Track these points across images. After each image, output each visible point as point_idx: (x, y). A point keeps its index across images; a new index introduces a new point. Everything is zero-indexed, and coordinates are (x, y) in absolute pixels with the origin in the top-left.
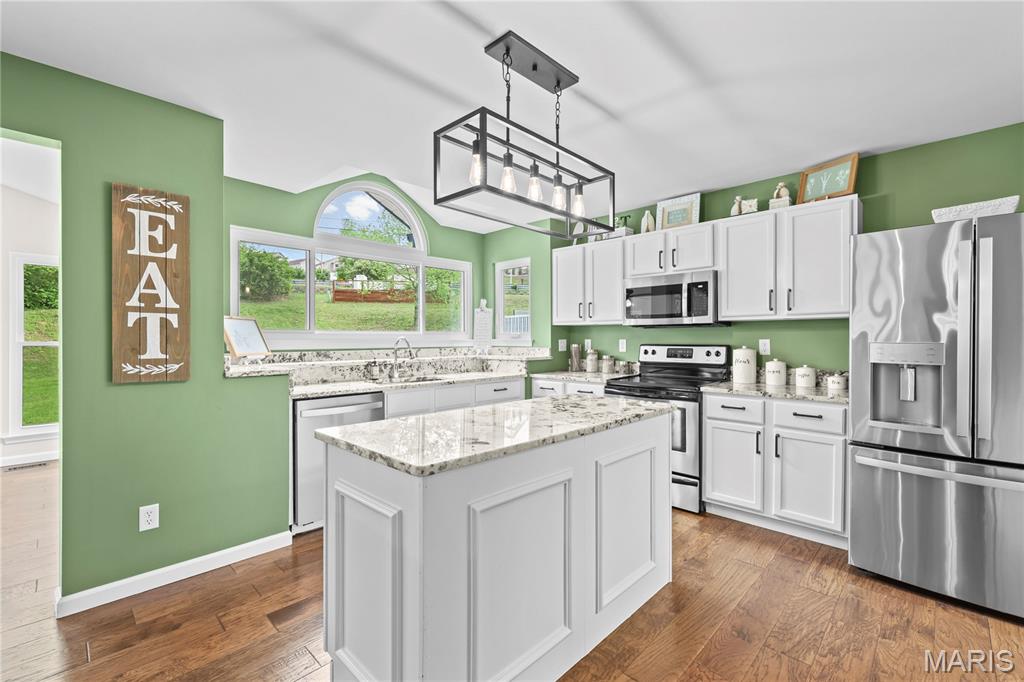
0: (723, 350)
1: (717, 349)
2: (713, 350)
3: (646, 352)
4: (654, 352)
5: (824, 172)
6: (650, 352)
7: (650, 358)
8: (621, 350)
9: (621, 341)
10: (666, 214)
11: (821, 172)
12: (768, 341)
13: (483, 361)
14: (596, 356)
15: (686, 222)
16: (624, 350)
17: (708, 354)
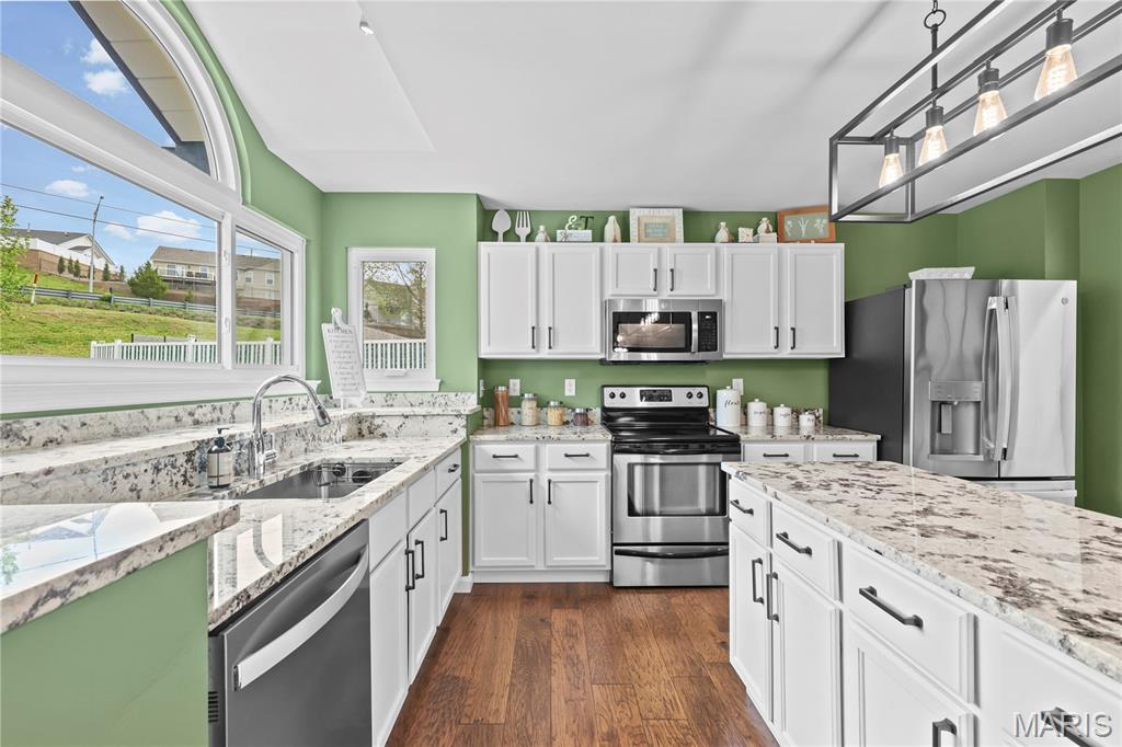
0: (704, 391)
1: (698, 390)
2: (695, 391)
3: (613, 396)
4: (623, 395)
5: (802, 217)
6: (617, 396)
7: (617, 403)
8: (567, 393)
9: (567, 381)
10: (643, 227)
11: (798, 216)
12: (741, 381)
13: (360, 419)
14: (534, 404)
15: (668, 239)
16: (573, 393)
17: (690, 396)
